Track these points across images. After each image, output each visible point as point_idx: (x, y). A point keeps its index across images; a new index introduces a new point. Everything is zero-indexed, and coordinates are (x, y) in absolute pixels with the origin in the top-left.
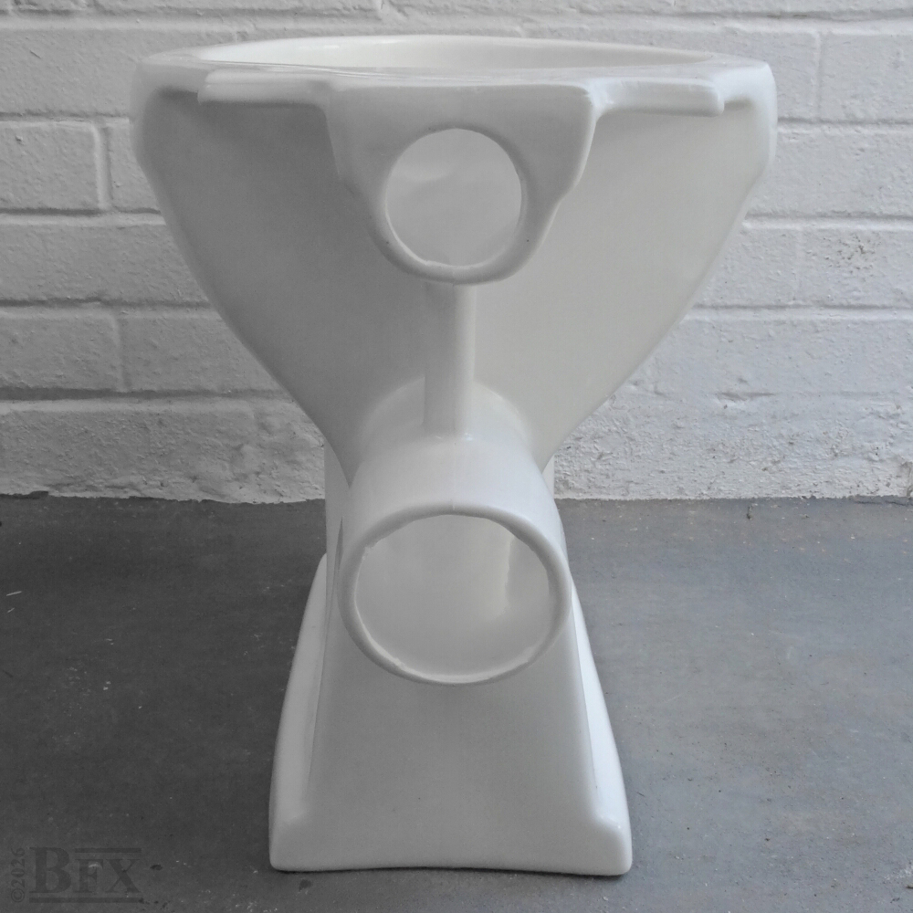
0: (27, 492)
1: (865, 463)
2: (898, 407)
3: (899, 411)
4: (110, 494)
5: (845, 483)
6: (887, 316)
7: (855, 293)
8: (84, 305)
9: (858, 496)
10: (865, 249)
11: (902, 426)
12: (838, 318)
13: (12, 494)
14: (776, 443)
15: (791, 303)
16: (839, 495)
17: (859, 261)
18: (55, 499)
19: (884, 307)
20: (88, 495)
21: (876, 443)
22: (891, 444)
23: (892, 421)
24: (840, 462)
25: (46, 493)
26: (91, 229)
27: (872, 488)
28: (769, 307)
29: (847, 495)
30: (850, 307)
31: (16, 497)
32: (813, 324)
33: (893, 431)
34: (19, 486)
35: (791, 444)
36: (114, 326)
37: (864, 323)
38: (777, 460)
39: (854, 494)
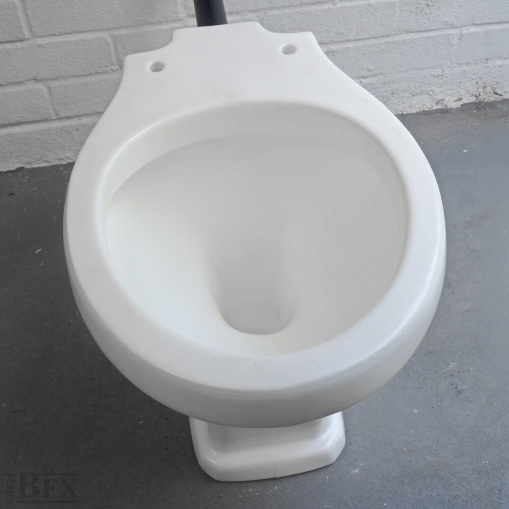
0: (13, 169)
1: (427, 96)
2: (443, 71)
3: (444, 73)
4: (57, 163)
5: (417, 106)
6: (440, 33)
7: (425, 25)
8: (26, 83)
9: (423, 111)
10: (430, 5)
11: (444, 79)
12: (416, 37)
13: (5, 171)
14: (385, 94)
15: (394, 33)
16: (414, 111)
17: (427, 10)
18: (28, 169)
19: (438, 29)
20: (45, 165)
21: (432, 88)
22: (439, 87)
23: (440, 78)
24: (416, 97)
25: (23, 167)
26: (23, 48)
27: (430, 106)
28: (382, 37)
29: (418, 111)
30: (421, 31)
31: (8, 172)
32: (404, 41)
33: (441, 81)
34: (8, 167)
35: (393, 93)
36: (45, 90)
37: (428, 37)
38: (385, 101)
39: (422, 110)
